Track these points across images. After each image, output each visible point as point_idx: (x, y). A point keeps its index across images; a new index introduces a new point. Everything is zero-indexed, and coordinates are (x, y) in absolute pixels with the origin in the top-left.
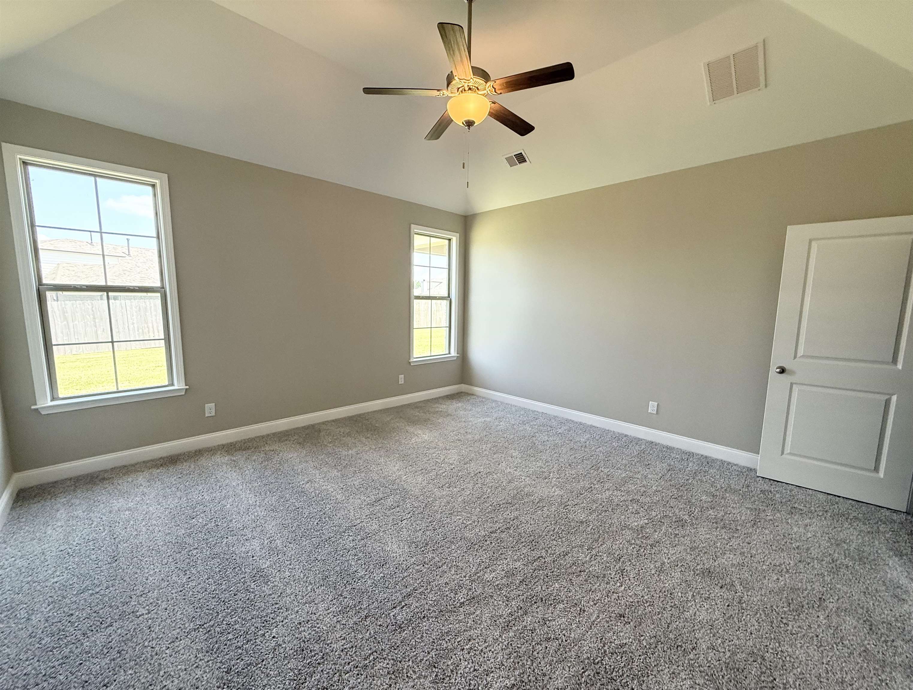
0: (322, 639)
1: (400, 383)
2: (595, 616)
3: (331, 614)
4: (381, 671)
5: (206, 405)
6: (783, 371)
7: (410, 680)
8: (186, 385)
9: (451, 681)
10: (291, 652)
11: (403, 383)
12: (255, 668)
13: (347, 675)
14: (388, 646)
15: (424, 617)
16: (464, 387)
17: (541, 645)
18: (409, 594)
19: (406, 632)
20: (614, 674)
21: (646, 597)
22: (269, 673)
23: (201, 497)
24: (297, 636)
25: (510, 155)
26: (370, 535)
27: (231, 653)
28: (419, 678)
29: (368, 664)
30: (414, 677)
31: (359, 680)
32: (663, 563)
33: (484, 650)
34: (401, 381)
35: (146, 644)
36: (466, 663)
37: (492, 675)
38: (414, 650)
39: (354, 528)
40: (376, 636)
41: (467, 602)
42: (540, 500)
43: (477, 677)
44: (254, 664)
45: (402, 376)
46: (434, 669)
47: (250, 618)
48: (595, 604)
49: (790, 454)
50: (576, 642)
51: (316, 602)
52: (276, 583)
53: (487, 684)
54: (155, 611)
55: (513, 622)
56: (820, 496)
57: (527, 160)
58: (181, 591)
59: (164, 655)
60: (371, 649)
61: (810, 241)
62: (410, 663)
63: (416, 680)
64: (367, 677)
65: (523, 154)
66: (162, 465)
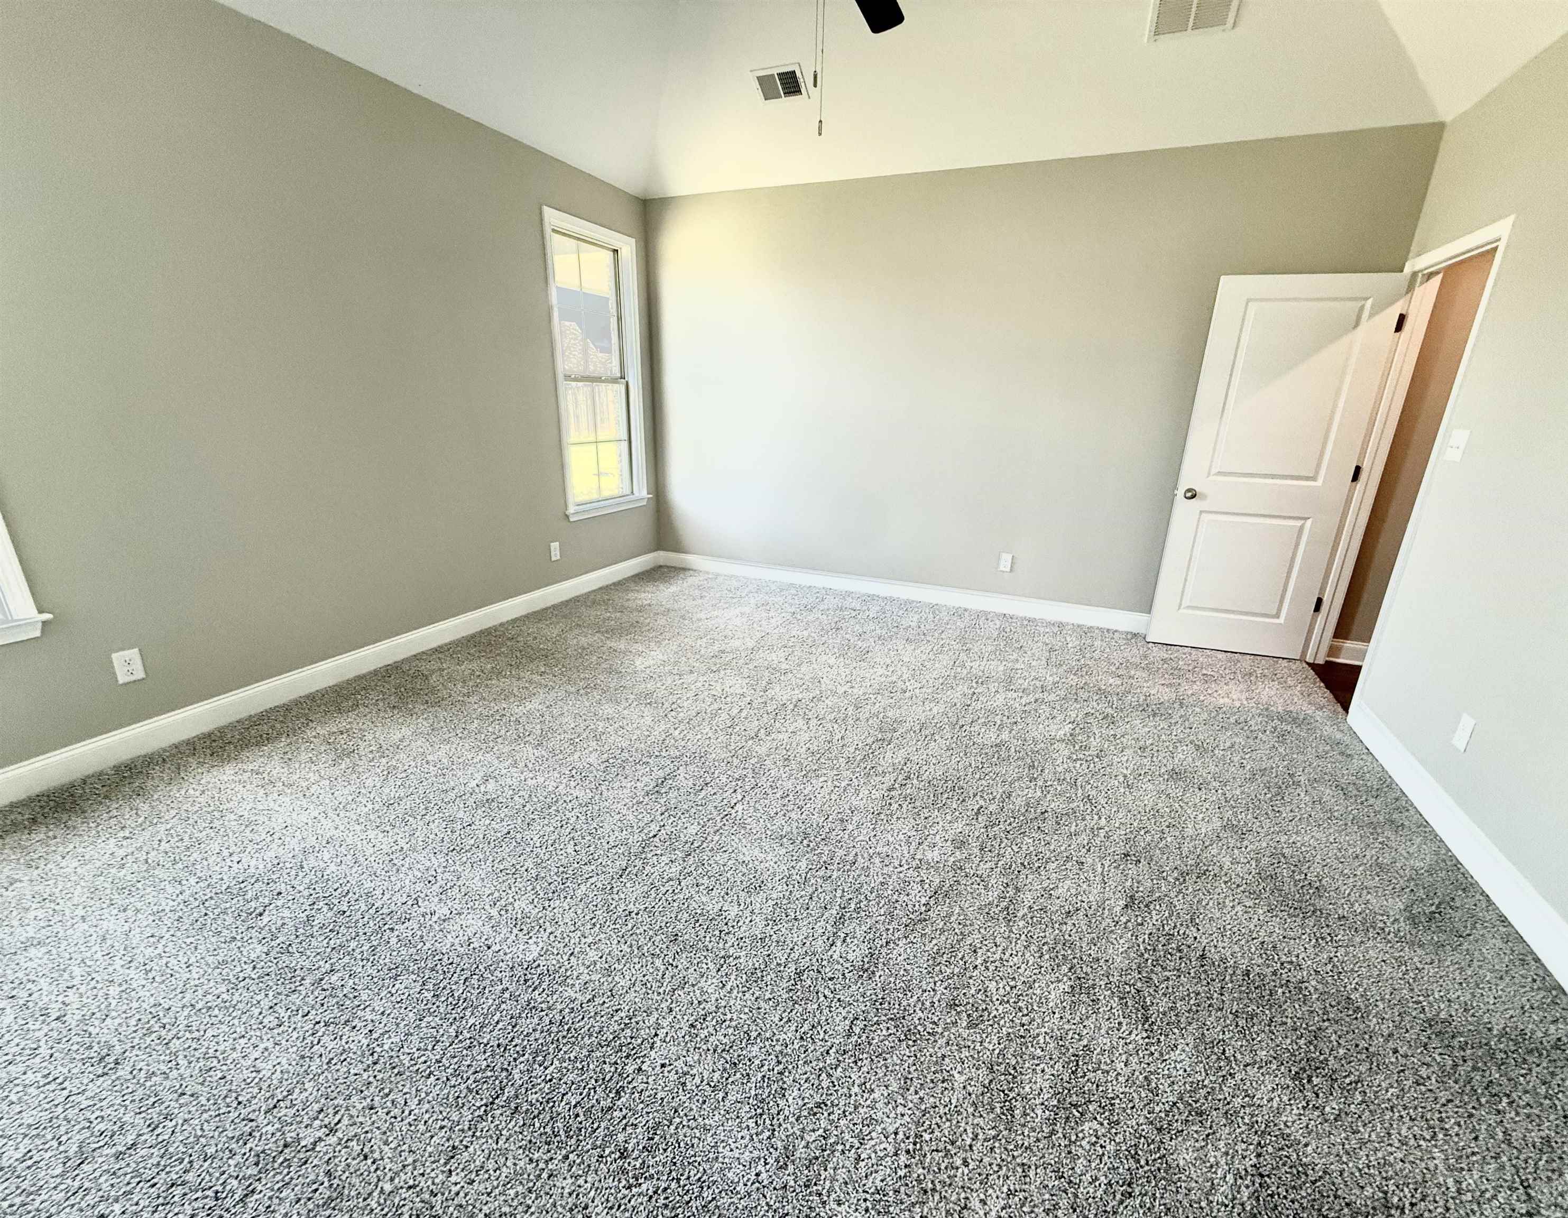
0: (754, 1034)
1: (554, 559)
2: (1099, 865)
3: (735, 991)
4: (887, 1043)
5: (115, 656)
6: (1192, 495)
7: (937, 1037)
8: (41, 611)
9: (992, 1015)
10: (717, 1075)
11: (558, 557)
12: (672, 1127)
13: (840, 1069)
14: (868, 1004)
15: (887, 943)
16: (662, 557)
17: (1066, 924)
18: (838, 917)
19: (878, 974)
20: (1167, 928)
21: (1135, 824)
22: (705, 1125)
23: (235, 865)
24: (705, 1047)
25: (769, 72)
26: (696, 845)
27: (603, 1125)
28: (945, 1029)
29: (859, 1041)
30: (940, 1030)
31: (865, 1069)
32: (1125, 776)
33: (1005, 957)
34: (556, 555)
35: (388, 1187)
36: (994, 984)
37: (1037, 985)
38: (909, 994)
39: (656, 839)
40: (838, 997)
41: (932, 902)
42: (923, 726)
43: (1021, 995)
44: (666, 1122)
45: (555, 546)
46: (959, 1009)
47: (585, 1052)
48: (1089, 850)
49: (1188, 607)
50: (1101, 905)
51: (692, 981)
52: (585, 977)
53: (1040, 998)
54: (345, 1121)
55: (1012, 907)
56: (1221, 656)
57: (803, 90)
58: (375, 1063)
59: (455, 1189)
60: (845, 1018)
61: (1248, 301)
62: (920, 1014)
63: (946, 1034)
64: (872, 1060)
65: (798, 74)
66: (34, 821)
